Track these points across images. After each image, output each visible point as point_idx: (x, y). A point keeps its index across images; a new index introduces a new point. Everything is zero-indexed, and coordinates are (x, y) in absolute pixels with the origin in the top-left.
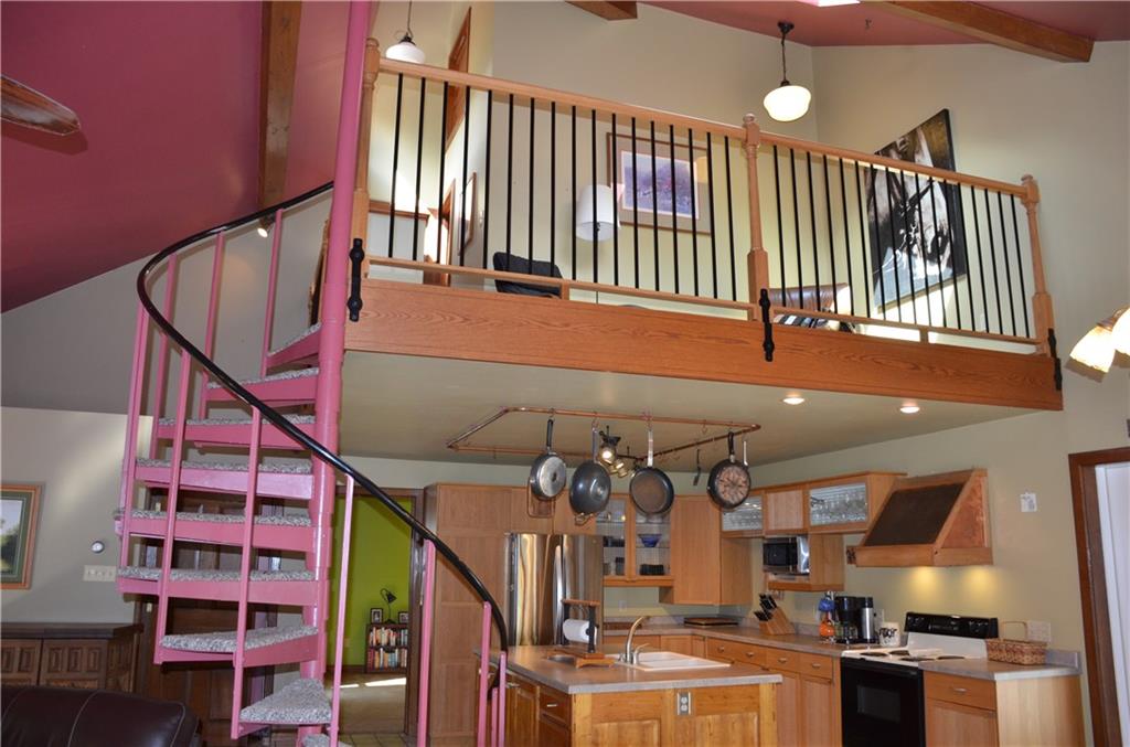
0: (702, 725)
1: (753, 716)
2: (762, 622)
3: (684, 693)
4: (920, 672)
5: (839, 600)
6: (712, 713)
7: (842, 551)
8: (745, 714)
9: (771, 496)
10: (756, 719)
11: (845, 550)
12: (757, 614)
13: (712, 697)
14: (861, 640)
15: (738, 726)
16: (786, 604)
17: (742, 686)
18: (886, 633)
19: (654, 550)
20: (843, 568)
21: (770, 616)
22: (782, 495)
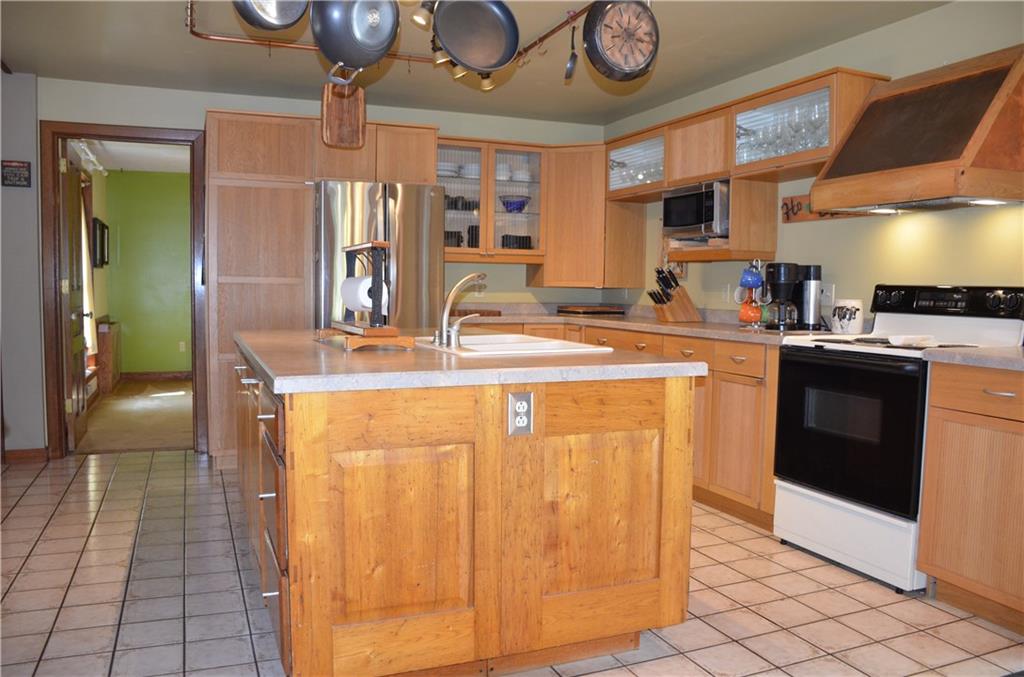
0: (556, 453)
1: (652, 435)
2: (659, 306)
3: (522, 392)
4: (922, 364)
5: (773, 269)
6: (576, 431)
7: (775, 204)
8: (637, 433)
9: (679, 133)
10: (656, 442)
11: (780, 204)
12: (652, 295)
13: (576, 402)
14: (800, 326)
15: (623, 454)
16: (692, 282)
17: (633, 381)
18: (842, 313)
19: (520, 218)
20: (775, 229)
21: (669, 297)
22: (694, 129)
